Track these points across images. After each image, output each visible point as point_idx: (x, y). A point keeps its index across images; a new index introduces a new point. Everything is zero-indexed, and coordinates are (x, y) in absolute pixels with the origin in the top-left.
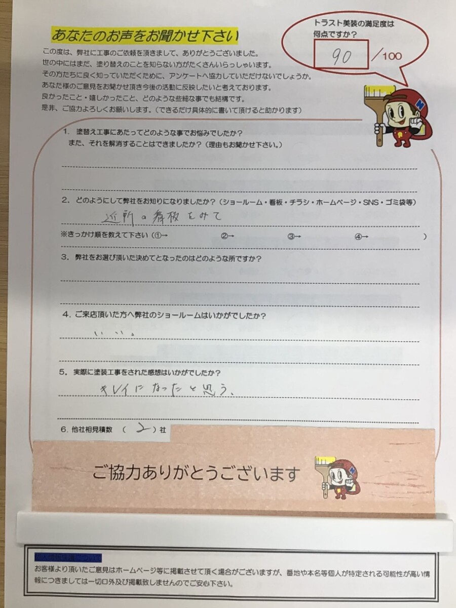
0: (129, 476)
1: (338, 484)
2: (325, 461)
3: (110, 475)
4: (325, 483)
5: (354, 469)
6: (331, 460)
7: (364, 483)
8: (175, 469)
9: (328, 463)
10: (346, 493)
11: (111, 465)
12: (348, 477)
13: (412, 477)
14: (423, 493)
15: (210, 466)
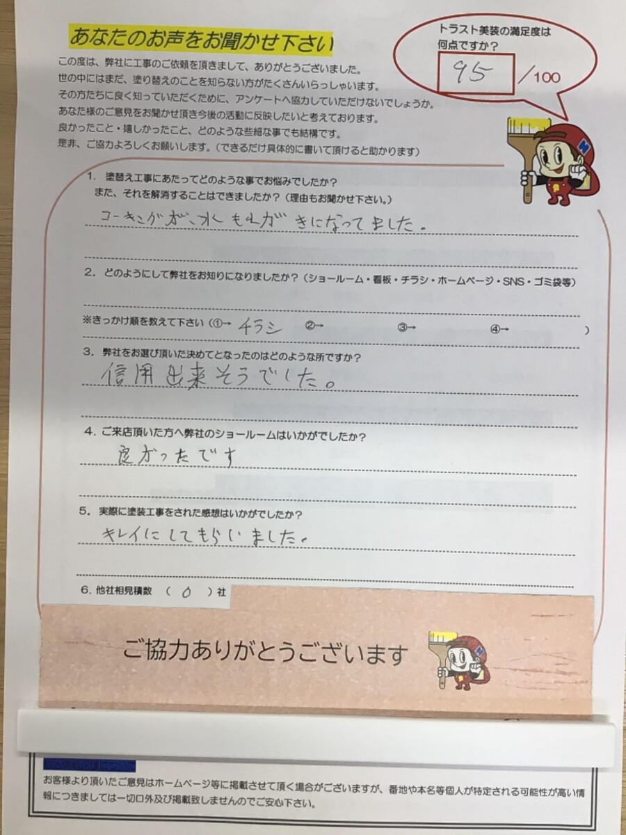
0: (173, 654)
1: (460, 670)
2: (443, 637)
3: (147, 653)
4: (443, 668)
5: (481, 649)
6: (450, 636)
7: (496, 668)
8: (236, 646)
9: (446, 641)
10: (471, 682)
11: (149, 639)
12: (474, 660)
13: (561, 661)
14: (576, 683)
15: (285, 643)
